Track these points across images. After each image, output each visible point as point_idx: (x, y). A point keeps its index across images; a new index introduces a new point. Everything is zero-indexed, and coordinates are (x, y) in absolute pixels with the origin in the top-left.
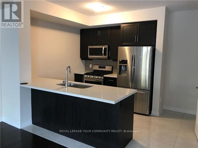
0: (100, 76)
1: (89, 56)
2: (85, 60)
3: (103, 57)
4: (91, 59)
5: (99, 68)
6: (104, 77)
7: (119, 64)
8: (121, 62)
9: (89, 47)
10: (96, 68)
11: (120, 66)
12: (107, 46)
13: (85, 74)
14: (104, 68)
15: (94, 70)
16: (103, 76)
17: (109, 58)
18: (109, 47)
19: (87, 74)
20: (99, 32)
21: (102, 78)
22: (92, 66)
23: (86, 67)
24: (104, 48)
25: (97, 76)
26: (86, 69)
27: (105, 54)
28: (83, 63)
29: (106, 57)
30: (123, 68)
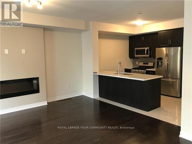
0: (143, 70)
1: (135, 56)
2: (133, 58)
3: (146, 56)
4: (138, 58)
5: (143, 64)
6: (147, 71)
7: (156, 61)
8: (158, 59)
9: (136, 49)
10: (141, 64)
11: (158, 62)
12: (148, 48)
13: (132, 69)
14: (148, 64)
15: (140, 66)
16: (145, 70)
17: (150, 56)
18: (150, 48)
19: (133, 69)
20: (143, 38)
21: (145, 71)
22: (138, 63)
23: (134, 63)
24: (147, 49)
25: (141, 70)
26: (133, 65)
27: (147, 54)
28: (131, 61)
29: (148, 56)
30: (160, 64)
